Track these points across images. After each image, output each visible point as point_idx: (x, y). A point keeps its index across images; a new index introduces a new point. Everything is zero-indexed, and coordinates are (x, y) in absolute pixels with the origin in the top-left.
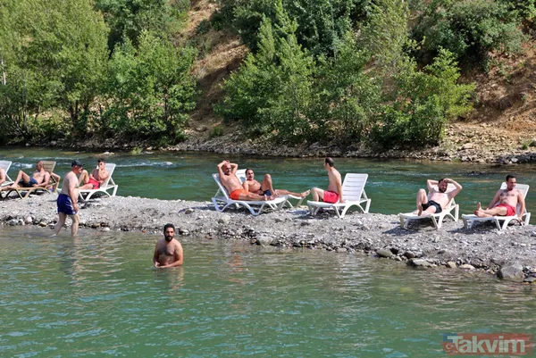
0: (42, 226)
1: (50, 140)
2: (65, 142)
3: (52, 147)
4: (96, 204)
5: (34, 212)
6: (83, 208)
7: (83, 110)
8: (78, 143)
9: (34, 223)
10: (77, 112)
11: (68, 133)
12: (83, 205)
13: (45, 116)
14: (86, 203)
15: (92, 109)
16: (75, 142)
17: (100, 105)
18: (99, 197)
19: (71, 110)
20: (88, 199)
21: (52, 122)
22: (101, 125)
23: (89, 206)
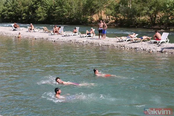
0: (146, 51)
1: (144, 25)
2: (148, 26)
3: (144, 28)
4: (162, 45)
5: (143, 47)
6: (158, 46)
7: (154, 16)
8: (152, 27)
9: (143, 50)
10: (152, 17)
11: (149, 24)
12: (158, 45)
13: (142, 18)
14: (159, 45)
15: (157, 16)
16: (151, 27)
17: (160, 15)
18: (163, 43)
19: (150, 16)
20: (160, 44)
21: (144, 20)
22: (160, 21)
23: (160, 46)
